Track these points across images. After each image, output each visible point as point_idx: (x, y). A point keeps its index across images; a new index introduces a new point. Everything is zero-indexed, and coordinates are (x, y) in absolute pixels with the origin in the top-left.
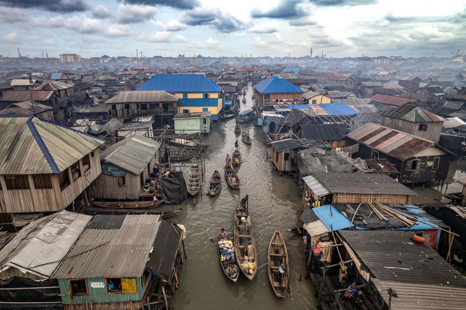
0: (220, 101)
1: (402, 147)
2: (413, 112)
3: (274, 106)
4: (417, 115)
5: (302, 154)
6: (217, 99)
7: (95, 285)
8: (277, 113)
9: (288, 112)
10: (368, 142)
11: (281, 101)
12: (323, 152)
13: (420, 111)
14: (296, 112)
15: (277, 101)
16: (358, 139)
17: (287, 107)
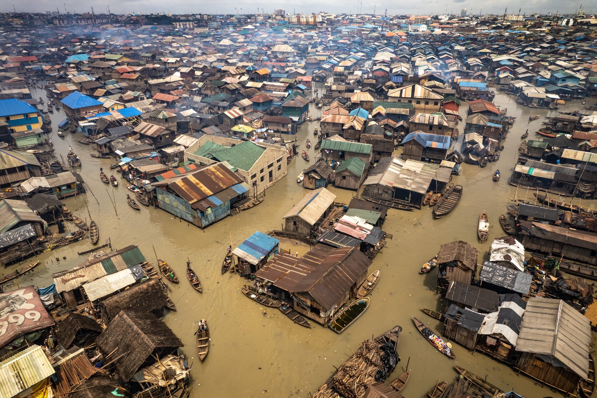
0: (40, 119)
1: (155, 132)
2: (161, 114)
3: (86, 116)
4: (163, 115)
5: (113, 143)
6: (37, 118)
7: (63, 188)
8: (89, 122)
9: (97, 120)
10: (142, 132)
11: (89, 112)
12: (122, 141)
13: (165, 113)
14: (102, 120)
15: (86, 113)
16: (138, 131)
17: (95, 116)
